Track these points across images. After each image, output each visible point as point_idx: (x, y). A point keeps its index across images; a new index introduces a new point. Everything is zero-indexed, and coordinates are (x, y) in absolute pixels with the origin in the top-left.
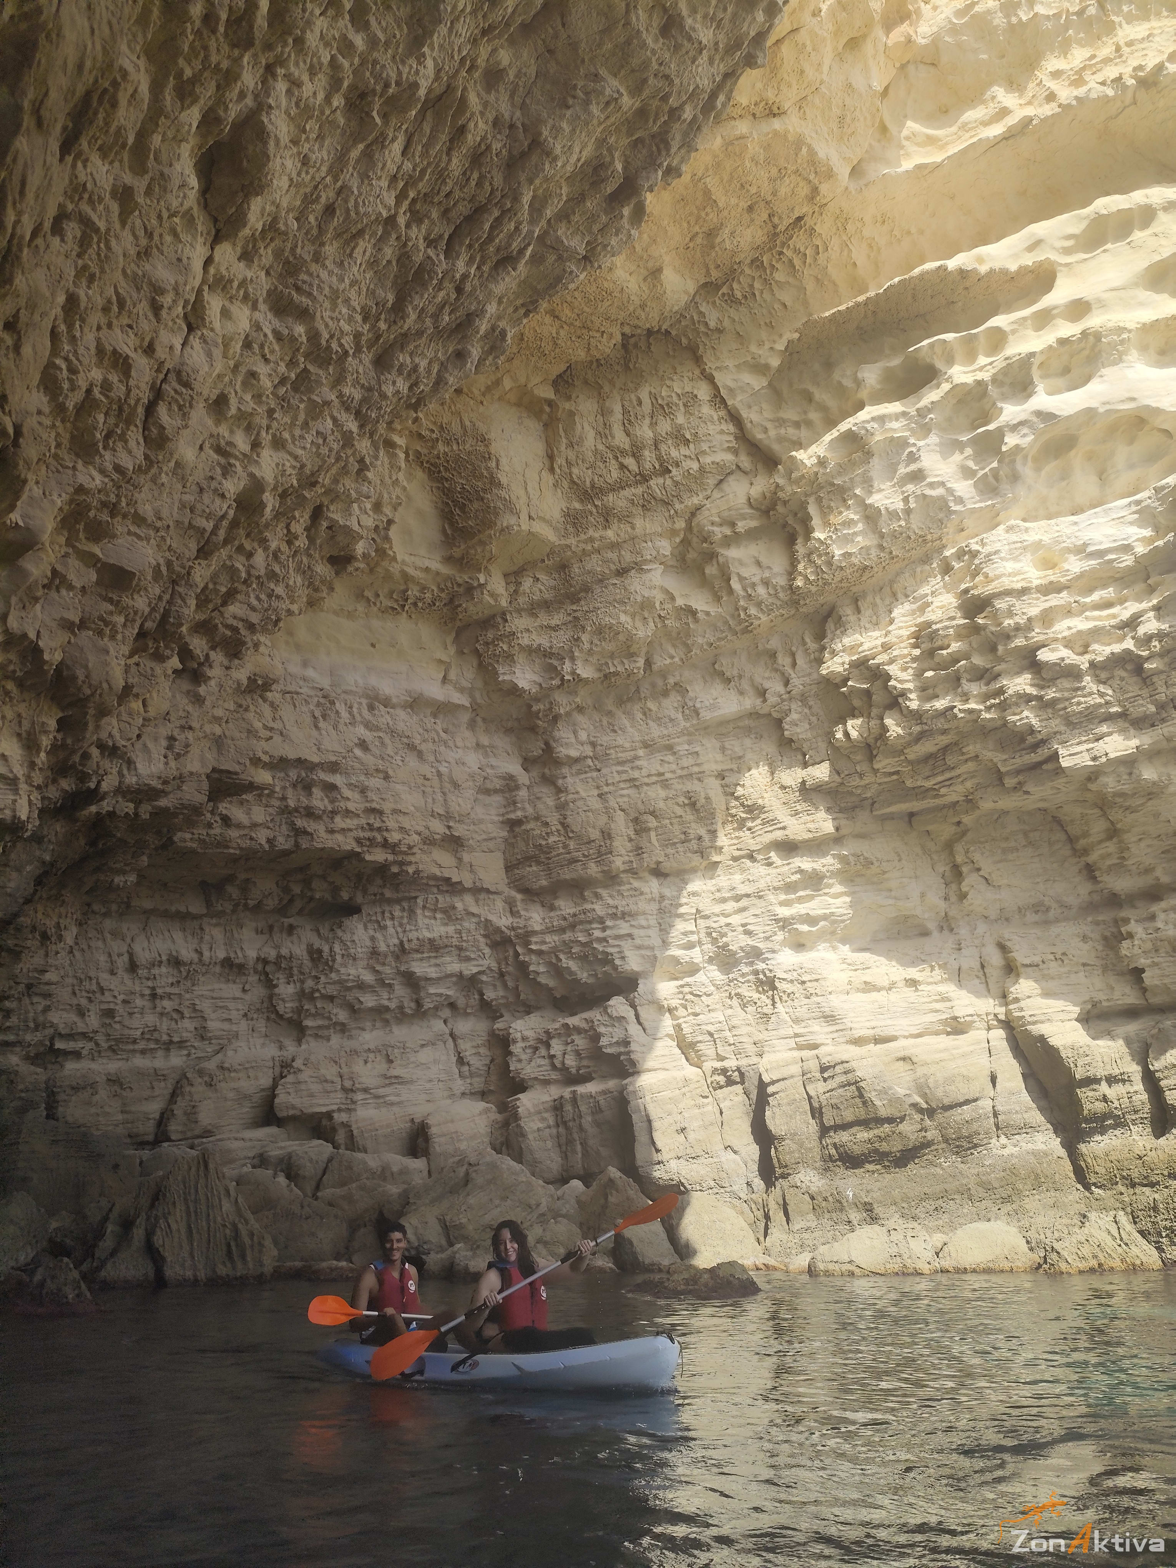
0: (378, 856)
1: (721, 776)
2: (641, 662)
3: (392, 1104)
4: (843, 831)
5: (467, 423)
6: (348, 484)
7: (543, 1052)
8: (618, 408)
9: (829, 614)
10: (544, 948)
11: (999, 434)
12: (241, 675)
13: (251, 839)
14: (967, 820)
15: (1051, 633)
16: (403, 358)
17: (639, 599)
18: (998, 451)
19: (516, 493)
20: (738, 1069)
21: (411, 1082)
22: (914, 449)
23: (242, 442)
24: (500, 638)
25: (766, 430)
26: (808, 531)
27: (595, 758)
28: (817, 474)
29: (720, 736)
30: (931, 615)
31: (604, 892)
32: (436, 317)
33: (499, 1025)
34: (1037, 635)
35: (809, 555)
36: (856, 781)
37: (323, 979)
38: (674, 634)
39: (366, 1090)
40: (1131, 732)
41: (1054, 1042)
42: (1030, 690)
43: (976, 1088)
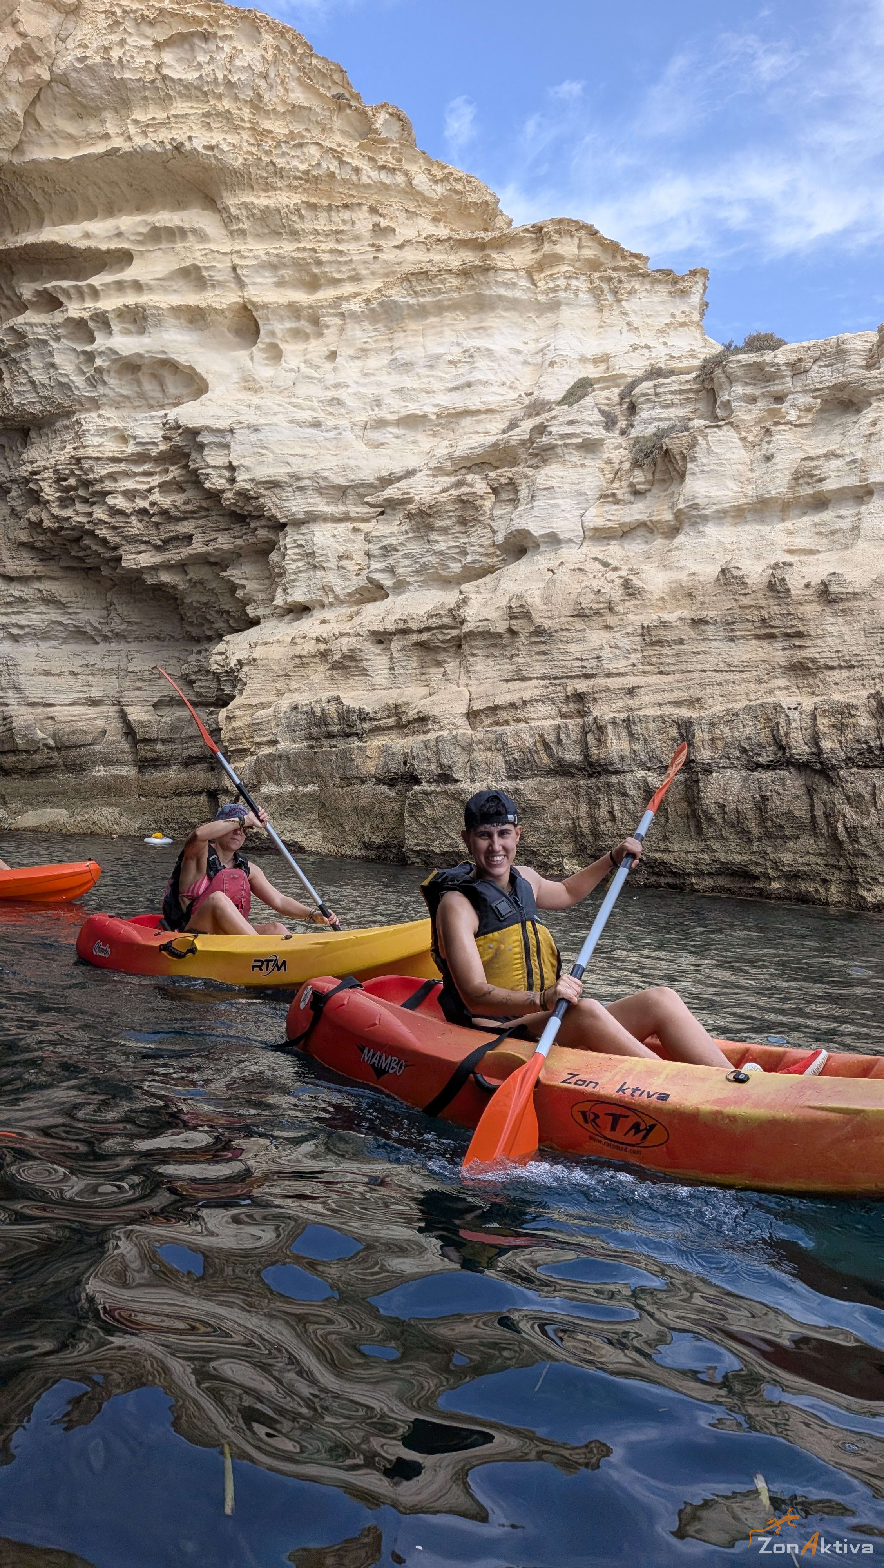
4: (40, 574)
9: (27, 434)
30: (63, 457)
40: (153, 553)
41: (131, 718)
42: (105, 518)
43: (90, 738)
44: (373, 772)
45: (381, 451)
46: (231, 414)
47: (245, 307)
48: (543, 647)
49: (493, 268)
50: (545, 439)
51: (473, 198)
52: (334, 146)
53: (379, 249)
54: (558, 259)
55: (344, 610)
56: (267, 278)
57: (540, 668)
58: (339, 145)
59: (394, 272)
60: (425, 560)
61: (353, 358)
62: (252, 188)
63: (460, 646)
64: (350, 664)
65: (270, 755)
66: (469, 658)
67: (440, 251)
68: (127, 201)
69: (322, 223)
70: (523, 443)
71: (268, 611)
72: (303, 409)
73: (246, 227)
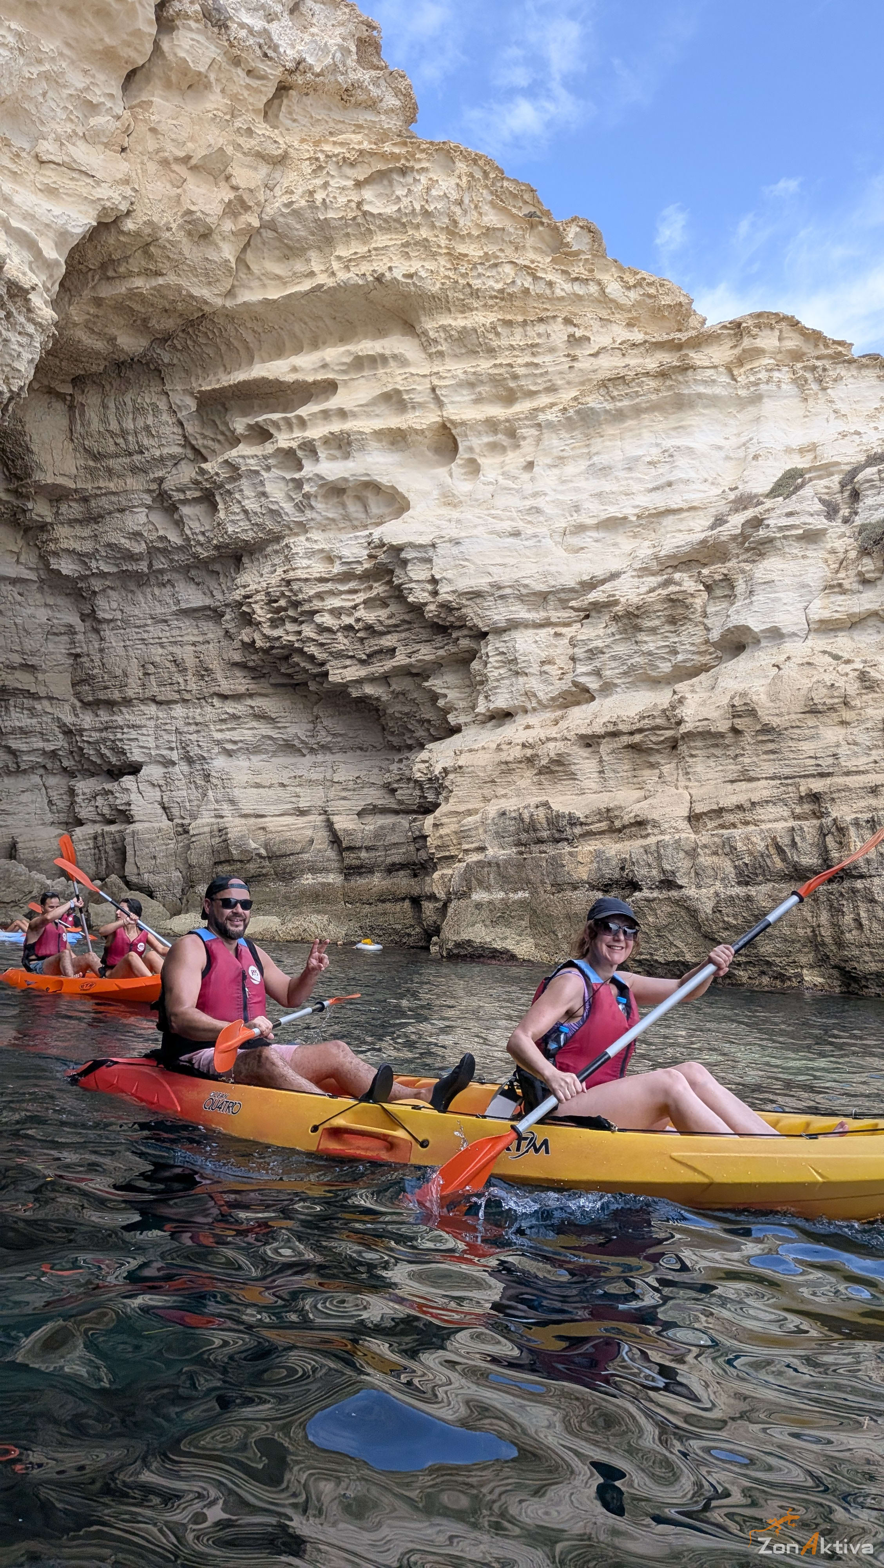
2: (144, 565)
4: (252, 691)
7: (93, 803)
9: (241, 559)
10: (90, 740)
11: (303, 480)
15: (321, 605)
17: (132, 529)
18: (302, 491)
19: (45, 458)
21: (14, 814)
22: (263, 478)
24: (50, 540)
25: (199, 440)
26: (218, 511)
28: (216, 479)
29: (192, 619)
30: (274, 579)
33: (71, 783)
34: (314, 606)
35: (219, 526)
40: (359, 666)
41: (336, 826)
42: (313, 635)
43: (298, 847)
44: (585, 878)
45: (581, 555)
46: (433, 529)
47: (444, 426)
48: (771, 746)
49: (692, 367)
50: (762, 533)
51: (666, 300)
52: (527, 263)
53: (574, 359)
54: (758, 352)
55: (548, 715)
56: (466, 396)
57: (769, 768)
58: (533, 262)
59: (590, 380)
60: (633, 661)
61: (550, 466)
62: (450, 311)
63: (674, 747)
64: (557, 768)
65: (479, 862)
66: (687, 759)
67: (635, 356)
68: (331, 334)
69: (518, 339)
70: (734, 538)
71: (468, 719)
72: (502, 520)
73: (444, 349)
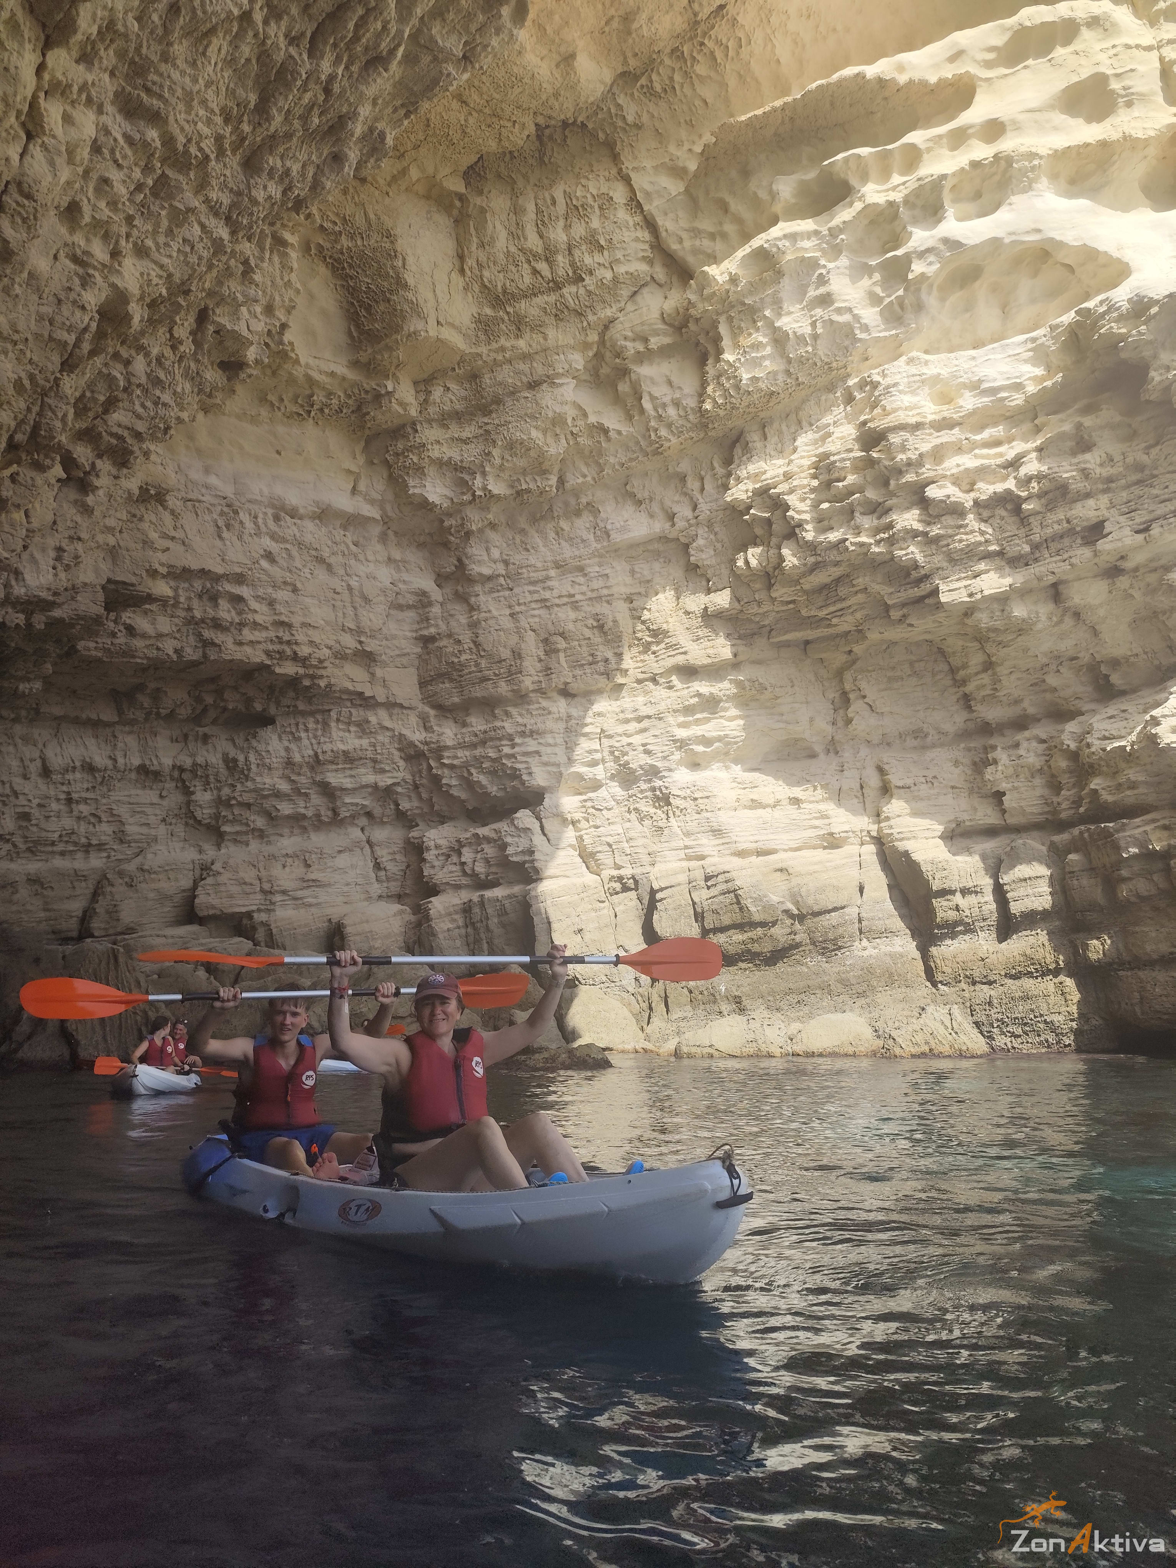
0: (289, 669)
1: (630, 600)
2: (553, 480)
3: (310, 905)
4: (741, 658)
5: (372, 216)
6: (234, 286)
7: (455, 859)
8: (531, 207)
9: (737, 440)
10: (455, 762)
11: (907, 260)
12: (133, 484)
13: (158, 649)
14: (858, 649)
15: (940, 470)
16: (274, 161)
17: (550, 414)
18: (905, 279)
19: (424, 295)
20: (633, 877)
21: (329, 885)
22: (824, 271)
23: (99, 252)
24: (410, 449)
25: (681, 241)
26: (719, 351)
27: (507, 576)
28: (728, 291)
29: (630, 559)
30: (832, 446)
31: (513, 711)
32: (305, 118)
33: (414, 833)
34: (927, 471)
35: (719, 377)
36: (754, 609)
37: (239, 787)
38: (587, 452)
39: (284, 892)
40: (1007, 570)
41: (916, 857)
42: (918, 526)
43: (844, 897)
